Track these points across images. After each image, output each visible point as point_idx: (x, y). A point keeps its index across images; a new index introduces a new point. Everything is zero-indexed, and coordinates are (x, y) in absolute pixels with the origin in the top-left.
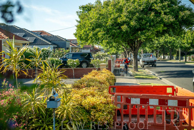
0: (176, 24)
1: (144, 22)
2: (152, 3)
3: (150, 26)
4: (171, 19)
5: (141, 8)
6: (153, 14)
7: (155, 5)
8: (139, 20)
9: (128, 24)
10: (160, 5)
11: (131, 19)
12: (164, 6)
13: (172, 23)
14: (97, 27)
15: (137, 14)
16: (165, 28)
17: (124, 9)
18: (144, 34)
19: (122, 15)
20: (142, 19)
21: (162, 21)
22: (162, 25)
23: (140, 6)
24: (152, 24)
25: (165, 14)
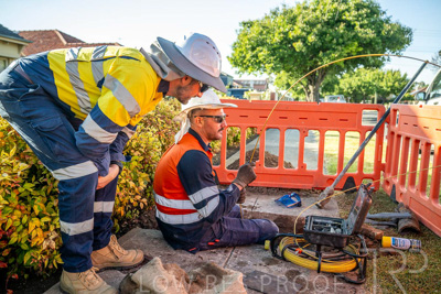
0: (377, 43)
1: (328, 38)
2: (343, 12)
3: (338, 44)
4: (370, 34)
5: (325, 18)
6: (342, 26)
7: (347, 14)
8: (321, 35)
9: (304, 40)
10: (354, 13)
11: (308, 33)
12: (360, 16)
13: (371, 40)
14: (258, 46)
15: (319, 26)
16: (361, 49)
17: (300, 18)
18: (328, 55)
19: (295, 27)
20: (325, 33)
21: (356, 37)
22: (356, 43)
23: (323, 14)
24: (341, 40)
25: (361, 26)
